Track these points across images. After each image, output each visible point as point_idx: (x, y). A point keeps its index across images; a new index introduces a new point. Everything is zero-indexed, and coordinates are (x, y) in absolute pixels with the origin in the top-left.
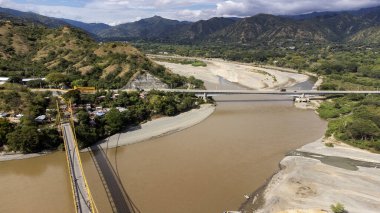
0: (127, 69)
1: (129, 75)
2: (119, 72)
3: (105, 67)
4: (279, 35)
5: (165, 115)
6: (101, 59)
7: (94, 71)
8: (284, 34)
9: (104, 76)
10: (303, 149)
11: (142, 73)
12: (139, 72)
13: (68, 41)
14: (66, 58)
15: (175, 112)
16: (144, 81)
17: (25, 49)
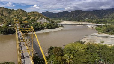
0: (37, 17)
1: (38, 19)
2: (35, 18)
3: (31, 17)
4: (83, 15)
5: (48, 29)
6: (29, 16)
7: (27, 18)
8: (85, 15)
9: (30, 20)
10: (91, 35)
11: (42, 18)
12: (41, 18)
13: (20, 12)
14: (19, 16)
15: (52, 28)
16: (42, 20)
17: (7, 14)
